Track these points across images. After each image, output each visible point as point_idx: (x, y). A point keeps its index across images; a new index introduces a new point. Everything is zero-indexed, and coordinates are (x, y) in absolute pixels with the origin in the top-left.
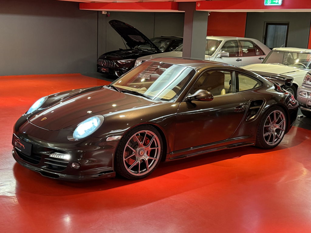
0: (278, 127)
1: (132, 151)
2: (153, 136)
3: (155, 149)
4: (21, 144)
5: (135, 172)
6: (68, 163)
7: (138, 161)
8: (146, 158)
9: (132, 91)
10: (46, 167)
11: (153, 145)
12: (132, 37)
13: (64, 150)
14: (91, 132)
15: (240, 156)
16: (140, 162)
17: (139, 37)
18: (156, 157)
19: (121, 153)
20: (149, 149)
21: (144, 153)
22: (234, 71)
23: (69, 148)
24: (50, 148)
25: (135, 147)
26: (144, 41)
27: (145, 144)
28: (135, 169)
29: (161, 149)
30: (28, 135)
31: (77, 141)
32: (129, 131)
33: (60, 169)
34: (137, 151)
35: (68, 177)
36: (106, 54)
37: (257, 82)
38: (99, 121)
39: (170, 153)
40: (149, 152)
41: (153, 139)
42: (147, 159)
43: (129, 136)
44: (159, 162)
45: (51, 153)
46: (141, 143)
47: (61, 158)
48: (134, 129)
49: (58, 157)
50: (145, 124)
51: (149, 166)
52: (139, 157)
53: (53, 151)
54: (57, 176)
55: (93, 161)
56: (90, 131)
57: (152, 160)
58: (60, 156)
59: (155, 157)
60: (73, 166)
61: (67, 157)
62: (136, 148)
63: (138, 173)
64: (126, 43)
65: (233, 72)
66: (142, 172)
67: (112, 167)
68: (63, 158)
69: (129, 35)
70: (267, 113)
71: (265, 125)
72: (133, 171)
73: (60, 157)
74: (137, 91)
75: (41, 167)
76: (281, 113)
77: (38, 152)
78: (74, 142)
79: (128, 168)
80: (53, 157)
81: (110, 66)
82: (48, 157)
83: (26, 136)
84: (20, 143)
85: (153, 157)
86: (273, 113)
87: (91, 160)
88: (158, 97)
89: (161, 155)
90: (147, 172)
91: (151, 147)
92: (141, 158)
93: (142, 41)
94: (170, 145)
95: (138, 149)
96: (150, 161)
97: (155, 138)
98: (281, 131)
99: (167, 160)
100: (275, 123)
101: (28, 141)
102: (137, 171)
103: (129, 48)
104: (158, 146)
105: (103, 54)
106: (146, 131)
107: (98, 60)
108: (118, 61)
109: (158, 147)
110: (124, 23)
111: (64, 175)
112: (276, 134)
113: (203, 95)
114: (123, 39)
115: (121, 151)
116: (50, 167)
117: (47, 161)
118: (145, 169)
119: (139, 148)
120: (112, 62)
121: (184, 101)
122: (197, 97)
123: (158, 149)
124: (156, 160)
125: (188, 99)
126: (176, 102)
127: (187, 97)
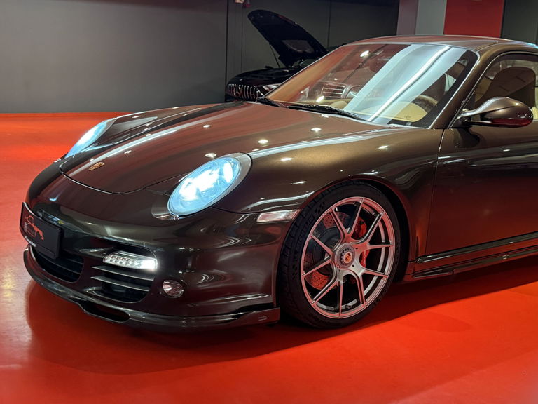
1: (323, 252)
2: (377, 213)
3: (381, 249)
4: (35, 228)
5: (329, 308)
6: (152, 280)
7: (338, 280)
8: (358, 270)
10: (95, 291)
11: (376, 239)
12: (290, 44)
13: (144, 244)
14: (214, 198)
16: (342, 282)
17: (304, 43)
18: (383, 270)
19: (295, 257)
20: (365, 247)
21: (353, 259)
23: (155, 240)
24: (111, 239)
25: (331, 244)
26: (313, 50)
27: (356, 236)
28: (330, 299)
29: (397, 249)
30: (61, 207)
31: (177, 220)
32: (317, 197)
33: (131, 298)
34: (337, 253)
35: (151, 319)
36: (241, 76)
38: (238, 167)
39: (417, 259)
40: (365, 257)
41: (376, 223)
42: (360, 275)
43: (316, 211)
44: (389, 283)
45: (108, 253)
46: (347, 231)
47: (133, 267)
48: (329, 192)
49: (126, 264)
51: (365, 293)
52: (340, 267)
53: (115, 247)
54: (125, 316)
55: (219, 278)
56: (213, 196)
57: (372, 277)
58: (131, 263)
59: (379, 268)
60: (167, 288)
61: (150, 264)
62: (334, 244)
63: (338, 311)
64: (278, 56)
66: (346, 310)
67: (270, 294)
68: (141, 267)
69: (284, 41)
72: (324, 307)
73: (132, 265)
75: (84, 290)
77: (76, 249)
78: (169, 223)
79: (312, 297)
80: (113, 263)
81: (249, 95)
82: (100, 262)
83: (55, 209)
84: (33, 225)
85: (375, 268)
87: (214, 275)
88: (381, 116)
89: (396, 266)
90: (360, 308)
91: (372, 243)
92: (347, 272)
93: (309, 50)
94: (419, 234)
95: (339, 247)
96: (367, 278)
97: (382, 221)
99: (408, 278)
101: (58, 221)
102: (335, 307)
103: (282, 66)
104: (387, 242)
105: (235, 75)
106: (361, 200)
107: (226, 87)
108: (264, 87)
109: (389, 243)
110: (277, 16)
111: (141, 315)
113: (501, 112)
114: (273, 49)
115: (296, 252)
116: (107, 290)
117: (98, 273)
118: (354, 302)
119: (341, 246)
120: (253, 89)
121: (452, 128)
122: (486, 117)
123: (387, 249)
124: (382, 277)
125: (462, 122)
126: (432, 128)
127: (459, 117)
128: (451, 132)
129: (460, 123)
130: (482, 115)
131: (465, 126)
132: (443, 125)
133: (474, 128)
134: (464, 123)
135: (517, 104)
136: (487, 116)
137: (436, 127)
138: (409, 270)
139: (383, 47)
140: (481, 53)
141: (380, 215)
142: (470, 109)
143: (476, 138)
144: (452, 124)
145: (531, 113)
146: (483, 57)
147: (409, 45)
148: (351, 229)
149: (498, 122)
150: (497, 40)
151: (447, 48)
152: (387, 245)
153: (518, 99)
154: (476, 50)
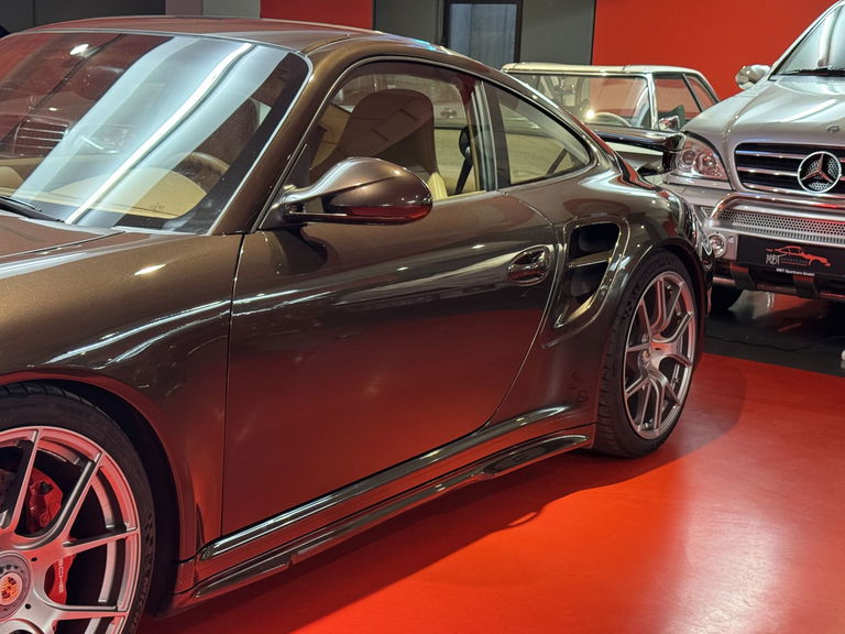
0: (668, 348)
2: (85, 458)
3: (104, 548)
11: (88, 524)
18: (113, 600)
20: (58, 551)
21: (25, 589)
22: (481, 79)
27: (29, 527)
29: (145, 539)
39: (200, 551)
41: (86, 482)
50: (23, 384)
59: (104, 596)
70: (637, 287)
71: (630, 346)
76: (681, 284)
86: (654, 287)
88: (100, 208)
91: (78, 534)
94: (199, 491)
97: (100, 475)
98: (677, 368)
99: (186, 596)
100: (660, 335)
104: (120, 526)
106: (35, 435)
109: (123, 529)
112: (664, 381)
121: (263, 230)
122: (334, 202)
123: (121, 545)
124: (111, 619)
125: (284, 217)
126: (215, 234)
127: (275, 206)
128: (262, 241)
129: (279, 218)
130: (327, 199)
131: (291, 224)
132: (242, 223)
133: (312, 230)
134: (287, 218)
135: (397, 172)
136: (336, 202)
137: (226, 229)
138: (184, 582)
139: (114, 40)
140: (316, 59)
141: (94, 464)
142: (300, 185)
143: (319, 249)
144: (261, 221)
145: (426, 193)
146: (320, 66)
147: (171, 38)
148: (10, 514)
149: (361, 213)
150: (348, 31)
151: (247, 46)
152: (119, 537)
153: (399, 163)
154: (304, 52)
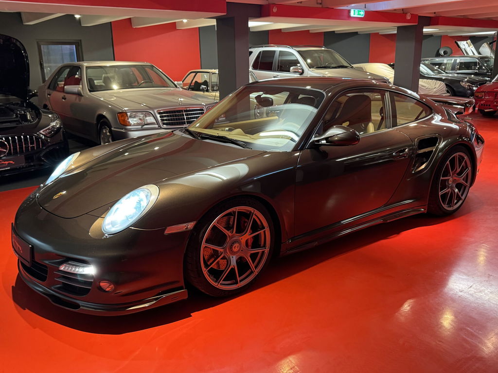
6: (92, 281)
9: (217, 135)
10: (58, 287)
15: (398, 233)
22: (388, 91)
31: (106, 238)
34: (228, 245)
37: (422, 109)
40: (250, 242)
45: (63, 263)
58: (77, 269)
61: (90, 270)
65: (386, 94)
68: (84, 273)
71: (442, 177)
73: (78, 271)
74: (226, 136)
76: (465, 157)
80: (66, 270)
82: (58, 269)
86: (454, 157)
96: (254, 256)
100: (456, 175)
112: (456, 190)
125: (314, 144)
126: (292, 151)
127: (311, 141)
130: (327, 139)
136: (330, 140)
137: (296, 149)
144: (307, 145)
154: (324, 91)
